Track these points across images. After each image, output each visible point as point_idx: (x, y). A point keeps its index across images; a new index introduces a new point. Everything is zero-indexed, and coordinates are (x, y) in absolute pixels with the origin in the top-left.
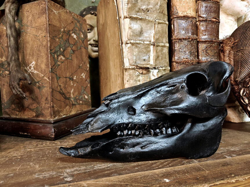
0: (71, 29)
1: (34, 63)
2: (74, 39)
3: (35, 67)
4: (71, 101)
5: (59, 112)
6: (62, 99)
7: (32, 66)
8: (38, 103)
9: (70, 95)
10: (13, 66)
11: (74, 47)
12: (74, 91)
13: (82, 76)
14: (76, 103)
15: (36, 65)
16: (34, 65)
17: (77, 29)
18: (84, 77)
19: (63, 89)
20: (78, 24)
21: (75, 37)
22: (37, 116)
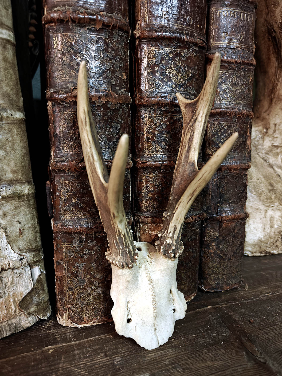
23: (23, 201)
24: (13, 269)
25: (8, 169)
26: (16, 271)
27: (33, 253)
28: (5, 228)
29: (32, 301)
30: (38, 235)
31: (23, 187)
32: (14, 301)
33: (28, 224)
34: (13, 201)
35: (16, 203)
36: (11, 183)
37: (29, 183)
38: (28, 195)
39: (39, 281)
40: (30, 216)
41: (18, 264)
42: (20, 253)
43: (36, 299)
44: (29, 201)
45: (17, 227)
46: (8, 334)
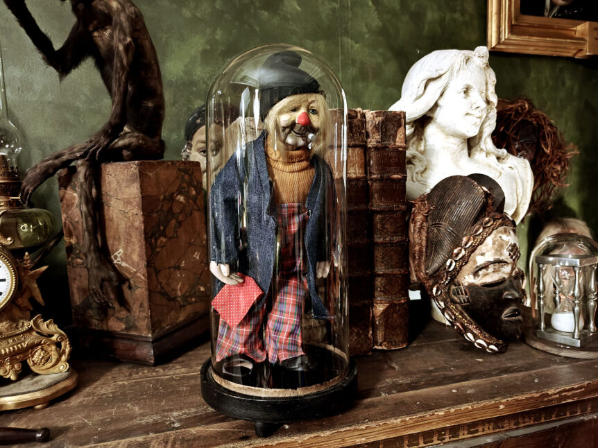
0: (175, 189)
1: (121, 250)
2: (181, 202)
3: (123, 256)
4: (178, 301)
5: (160, 322)
6: (164, 301)
7: (119, 255)
8: (129, 310)
9: (175, 294)
10: (92, 259)
11: (180, 217)
12: (183, 285)
13: (195, 258)
14: (185, 303)
15: (125, 254)
16: (121, 254)
17: (185, 185)
18: (198, 258)
19: (166, 287)
20: (186, 177)
21: (181, 198)
22: (128, 329)
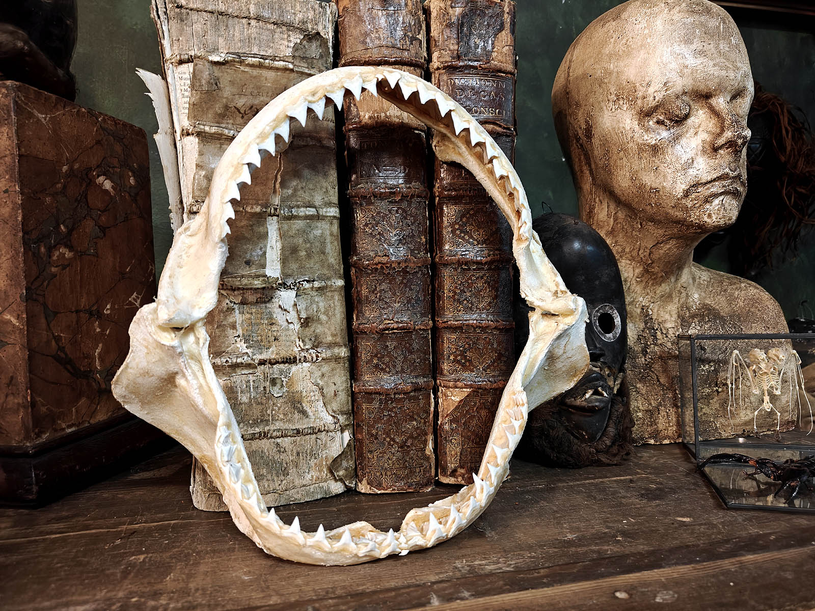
2: (106, 192)
4: (95, 380)
11: (103, 219)
12: (106, 351)
17: (115, 162)
19: (68, 348)
20: (118, 148)
21: (108, 185)
23: (339, 363)
24: (327, 432)
25: (329, 333)
26: (330, 434)
27: (345, 416)
28: (321, 389)
29: (341, 464)
30: (350, 398)
31: (341, 349)
32: (326, 464)
33: (342, 386)
34: (331, 363)
35: (333, 364)
36: (330, 346)
37: (345, 345)
38: (343, 358)
39: (348, 445)
40: (344, 378)
41: (332, 427)
42: (333, 414)
43: (345, 464)
44: (344, 363)
45: (333, 388)
46: (319, 497)
